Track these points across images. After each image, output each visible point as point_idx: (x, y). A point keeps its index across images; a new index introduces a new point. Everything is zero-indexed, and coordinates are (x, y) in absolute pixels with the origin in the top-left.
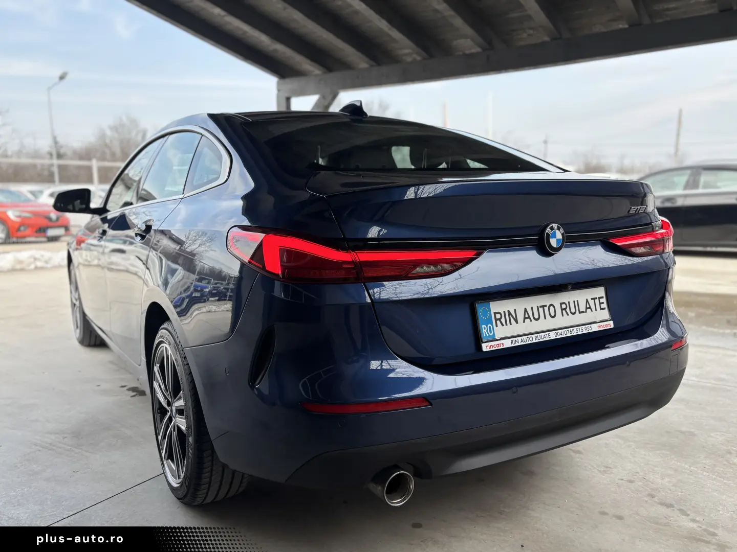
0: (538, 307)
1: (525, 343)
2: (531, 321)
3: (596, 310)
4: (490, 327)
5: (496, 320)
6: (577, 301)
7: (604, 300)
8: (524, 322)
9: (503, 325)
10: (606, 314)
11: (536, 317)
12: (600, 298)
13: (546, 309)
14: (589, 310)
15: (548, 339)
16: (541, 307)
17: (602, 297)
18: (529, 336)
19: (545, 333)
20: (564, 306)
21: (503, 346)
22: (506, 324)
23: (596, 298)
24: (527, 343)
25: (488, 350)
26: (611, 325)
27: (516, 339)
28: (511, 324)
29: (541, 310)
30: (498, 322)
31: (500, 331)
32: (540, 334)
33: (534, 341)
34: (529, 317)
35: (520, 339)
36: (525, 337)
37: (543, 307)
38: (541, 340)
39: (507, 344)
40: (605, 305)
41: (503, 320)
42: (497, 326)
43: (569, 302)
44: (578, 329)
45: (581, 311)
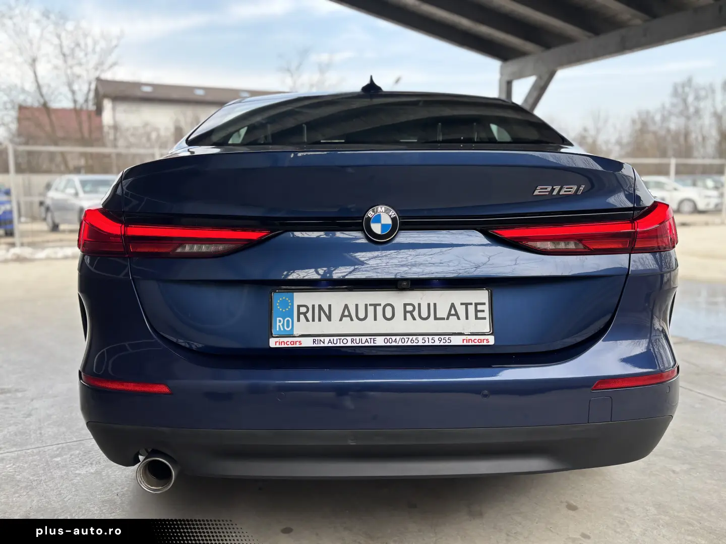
0: (366, 305)
1: (333, 345)
2: (352, 320)
3: (467, 318)
4: (288, 321)
5: (299, 313)
6: (435, 305)
7: (486, 308)
8: (341, 320)
9: (307, 320)
10: (485, 326)
11: (361, 315)
12: (476, 304)
13: (379, 309)
14: (453, 319)
15: (372, 344)
16: (371, 305)
17: (484, 304)
18: (343, 338)
19: (368, 337)
20: (409, 308)
21: (301, 344)
22: (313, 320)
23: (471, 304)
24: (338, 345)
25: (278, 346)
26: (491, 340)
27: (322, 339)
28: (320, 320)
29: (371, 309)
30: (302, 317)
31: (300, 327)
32: (360, 337)
33: (349, 344)
34: (350, 316)
35: (327, 339)
36: (335, 338)
37: (375, 306)
38: (360, 344)
39: (307, 343)
40: (486, 314)
41: (309, 315)
42: (299, 320)
43: (419, 305)
44: (427, 340)
45: (438, 316)
